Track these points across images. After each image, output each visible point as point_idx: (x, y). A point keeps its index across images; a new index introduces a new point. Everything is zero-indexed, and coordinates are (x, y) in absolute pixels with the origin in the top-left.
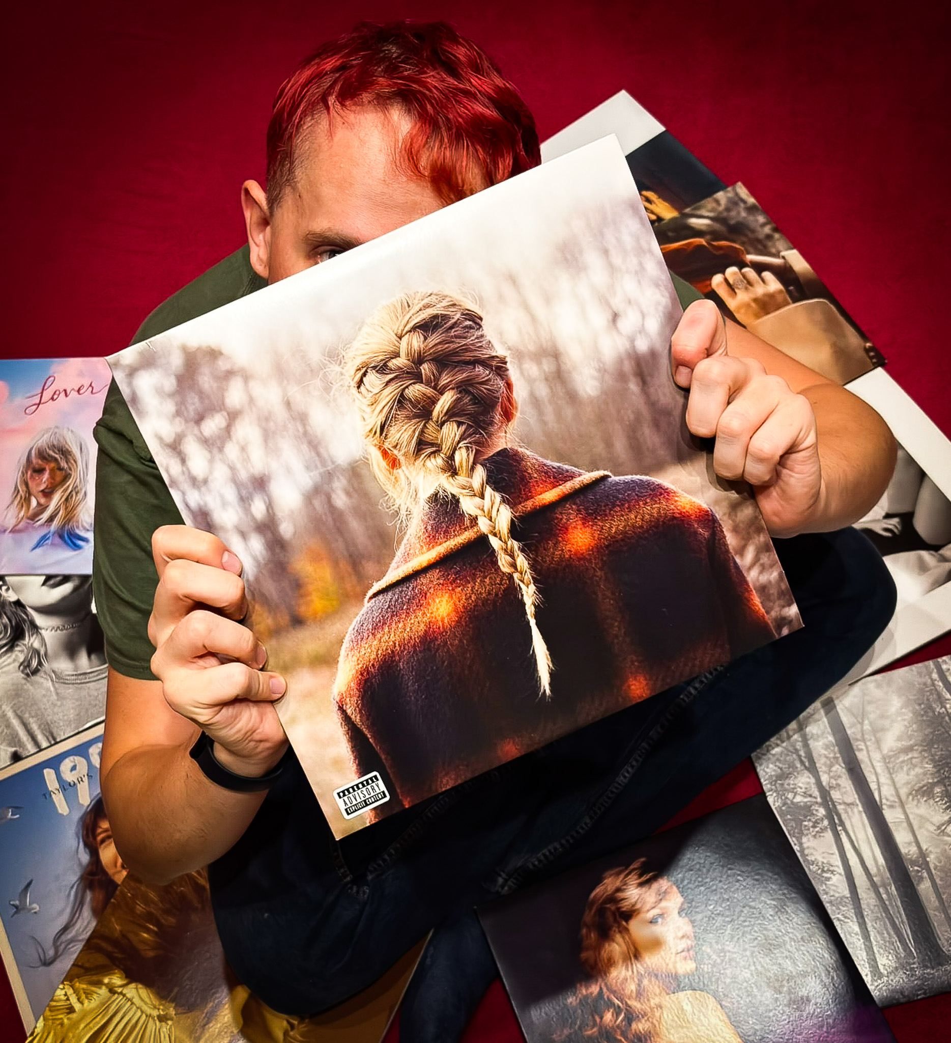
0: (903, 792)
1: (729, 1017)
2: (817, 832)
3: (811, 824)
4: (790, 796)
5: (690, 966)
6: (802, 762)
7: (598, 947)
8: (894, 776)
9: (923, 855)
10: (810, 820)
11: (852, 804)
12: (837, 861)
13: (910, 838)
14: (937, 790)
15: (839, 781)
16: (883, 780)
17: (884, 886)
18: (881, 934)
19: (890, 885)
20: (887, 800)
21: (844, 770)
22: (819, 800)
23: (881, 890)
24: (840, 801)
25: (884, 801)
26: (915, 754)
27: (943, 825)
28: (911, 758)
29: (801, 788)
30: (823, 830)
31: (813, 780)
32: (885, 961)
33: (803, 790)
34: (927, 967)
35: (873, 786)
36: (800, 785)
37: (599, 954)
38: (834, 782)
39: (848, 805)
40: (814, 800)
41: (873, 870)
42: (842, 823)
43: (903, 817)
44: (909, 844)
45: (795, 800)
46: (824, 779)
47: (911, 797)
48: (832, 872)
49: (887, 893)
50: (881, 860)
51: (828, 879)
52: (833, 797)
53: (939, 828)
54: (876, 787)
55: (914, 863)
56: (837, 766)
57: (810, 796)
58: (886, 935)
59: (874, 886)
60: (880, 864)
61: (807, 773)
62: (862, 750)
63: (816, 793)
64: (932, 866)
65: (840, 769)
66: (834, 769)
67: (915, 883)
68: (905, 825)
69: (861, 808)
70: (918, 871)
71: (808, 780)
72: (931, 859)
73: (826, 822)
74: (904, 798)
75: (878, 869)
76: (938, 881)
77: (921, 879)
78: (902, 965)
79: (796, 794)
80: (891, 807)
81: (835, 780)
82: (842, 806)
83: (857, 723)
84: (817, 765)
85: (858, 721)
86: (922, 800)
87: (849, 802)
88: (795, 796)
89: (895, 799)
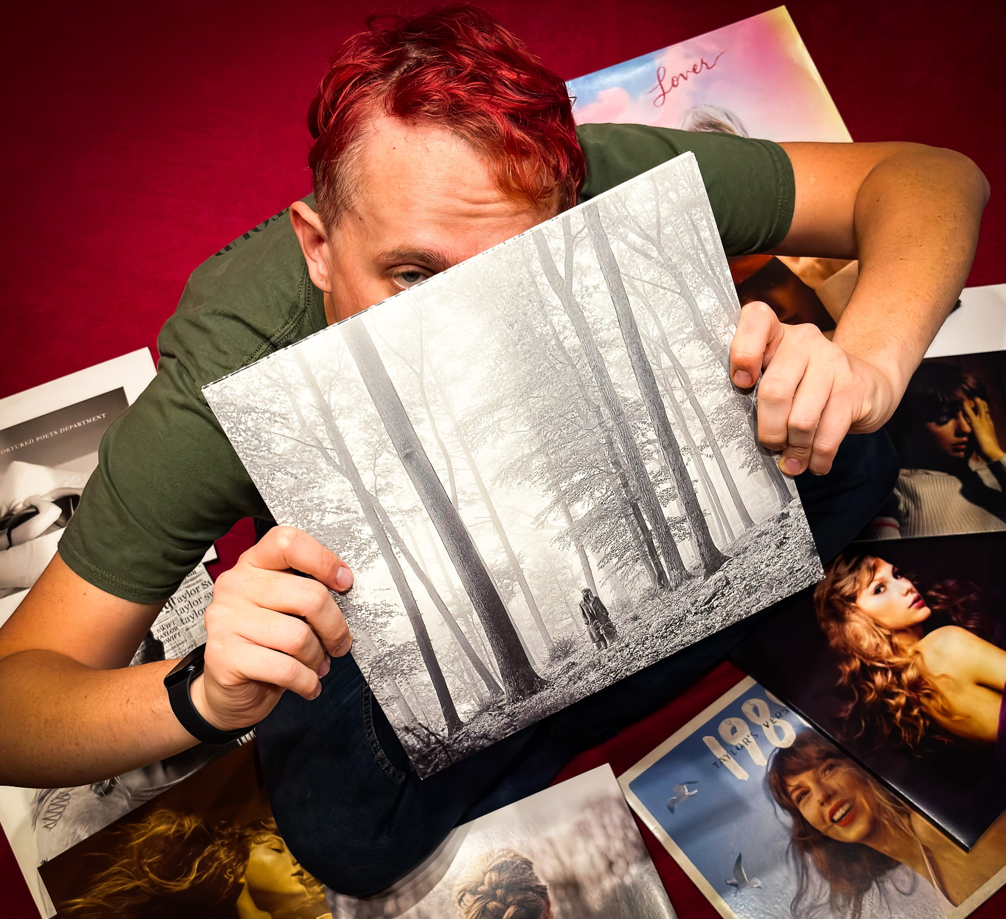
0: (487, 476)
2: (364, 562)
3: (352, 552)
4: (316, 517)
6: (329, 459)
8: (473, 454)
9: (515, 562)
10: (350, 548)
11: (412, 510)
12: (395, 598)
13: (497, 541)
14: (538, 462)
15: (389, 480)
16: (456, 463)
17: (463, 615)
19: (470, 612)
20: (464, 493)
21: (397, 459)
22: (361, 514)
23: (459, 622)
24: (394, 510)
25: (459, 496)
26: (504, 413)
27: (542, 513)
28: (500, 420)
29: (331, 501)
30: (371, 559)
31: (349, 485)
33: (336, 504)
34: (519, 701)
35: (443, 476)
36: (329, 497)
38: (383, 483)
39: (407, 512)
40: (355, 515)
41: (446, 598)
42: (399, 541)
43: (488, 514)
45: (324, 523)
46: (367, 480)
47: (498, 483)
48: (390, 614)
49: (467, 621)
51: (385, 624)
52: (384, 505)
53: (537, 518)
54: (447, 477)
55: (503, 575)
56: (386, 455)
57: (348, 511)
59: (450, 620)
60: (456, 587)
61: (338, 477)
62: (422, 420)
63: (355, 504)
64: (526, 574)
65: (391, 459)
66: (380, 461)
67: (503, 600)
68: (490, 525)
69: (425, 514)
70: (508, 585)
71: (341, 486)
72: (527, 566)
73: (375, 546)
74: (487, 485)
75: (455, 596)
76: (535, 592)
77: (512, 593)
79: (324, 511)
80: (470, 502)
81: (384, 477)
82: (399, 517)
83: (413, 375)
84: (355, 459)
85: (414, 371)
86: (514, 485)
87: (410, 507)
88: (323, 515)
89: (477, 490)
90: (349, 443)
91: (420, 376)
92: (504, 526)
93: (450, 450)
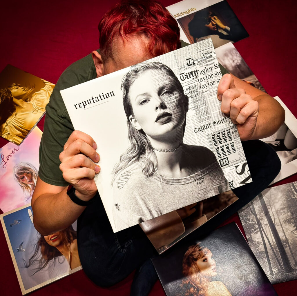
0: (282, 221)
1: (227, 288)
2: (256, 232)
3: (254, 230)
5: (215, 273)
6: (252, 212)
7: (188, 269)
8: (279, 216)
9: (287, 240)
12: (261, 241)
13: (283, 234)
14: (292, 221)
15: (262, 218)
16: (276, 217)
17: (275, 248)
18: (274, 262)
19: (277, 248)
20: (277, 223)
22: (257, 223)
23: (274, 250)
24: (263, 223)
25: (276, 224)
26: (285, 210)
27: (293, 231)
28: (284, 211)
29: (251, 219)
30: (257, 232)
31: (255, 217)
32: (275, 270)
33: (252, 220)
34: (287, 273)
35: (273, 219)
37: (188, 271)
39: (265, 224)
41: (272, 244)
42: (263, 230)
43: (281, 228)
44: (283, 236)
45: (250, 223)
46: (258, 217)
47: (284, 223)
48: (260, 244)
49: (276, 250)
50: (274, 241)
51: (259, 246)
52: (261, 222)
53: (292, 232)
55: (284, 242)
57: (254, 222)
58: (275, 263)
59: (272, 249)
61: (253, 215)
62: (269, 208)
63: (256, 221)
64: (289, 243)
65: (263, 214)
66: (261, 214)
67: (284, 248)
68: (282, 231)
69: (269, 226)
70: (285, 244)
71: (253, 217)
72: (289, 241)
73: (258, 230)
74: (282, 223)
75: (274, 244)
76: (291, 248)
77: (286, 247)
78: (280, 272)
80: (278, 225)
81: (262, 217)
82: (263, 225)
83: (268, 201)
84: (256, 213)
86: (287, 224)
87: (266, 224)
88: (249, 222)
89: (279, 223)
90: (256, 209)
91: (270, 201)
92: (285, 231)
93: (274, 215)
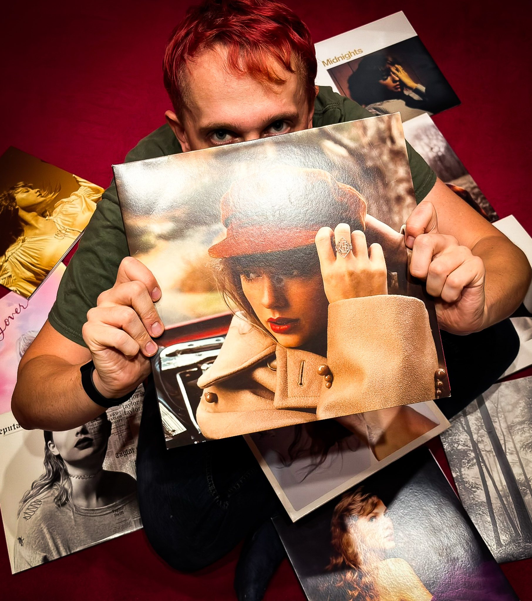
0: (518, 446)
2: (470, 466)
4: (456, 445)
5: (393, 544)
6: (463, 428)
7: (341, 537)
8: (513, 437)
9: (528, 481)
10: (466, 459)
11: (490, 451)
12: (480, 482)
13: (521, 471)
15: (483, 439)
16: (507, 439)
17: (506, 497)
18: (503, 522)
19: (509, 496)
20: (509, 450)
21: (486, 433)
22: (472, 448)
23: (504, 499)
24: (483, 450)
25: (507, 450)
26: (526, 426)
28: (524, 428)
29: (462, 441)
30: (473, 465)
31: (469, 438)
32: (504, 538)
33: (463, 443)
34: (528, 542)
35: (502, 442)
38: (480, 439)
39: (488, 452)
40: (469, 448)
41: (500, 488)
42: (484, 462)
43: (518, 460)
44: (520, 475)
45: (459, 448)
46: (475, 437)
47: (522, 449)
48: (477, 488)
49: (507, 500)
50: (504, 483)
51: (475, 492)
52: (480, 447)
54: (503, 443)
55: (522, 484)
56: (482, 430)
57: (467, 446)
58: (505, 524)
59: (500, 497)
61: (465, 434)
62: (496, 422)
63: (470, 444)
65: (483, 432)
66: (480, 432)
67: (523, 496)
68: (518, 464)
69: (494, 454)
70: (525, 489)
71: (466, 437)
73: (475, 461)
74: (518, 449)
75: (503, 488)
77: (526, 494)
78: (514, 541)
79: (459, 444)
80: (511, 454)
82: (484, 453)
83: (494, 407)
84: (471, 429)
85: (495, 406)
86: (528, 451)
88: (458, 446)
89: (514, 450)
90: (470, 424)
91: (497, 408)
92: (524, 466)
93: (505, 433)
